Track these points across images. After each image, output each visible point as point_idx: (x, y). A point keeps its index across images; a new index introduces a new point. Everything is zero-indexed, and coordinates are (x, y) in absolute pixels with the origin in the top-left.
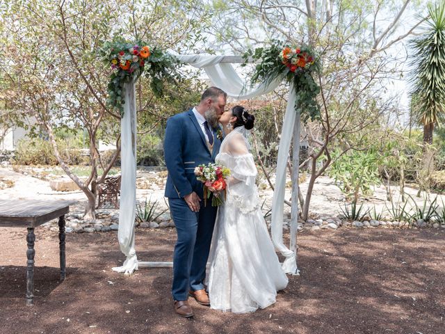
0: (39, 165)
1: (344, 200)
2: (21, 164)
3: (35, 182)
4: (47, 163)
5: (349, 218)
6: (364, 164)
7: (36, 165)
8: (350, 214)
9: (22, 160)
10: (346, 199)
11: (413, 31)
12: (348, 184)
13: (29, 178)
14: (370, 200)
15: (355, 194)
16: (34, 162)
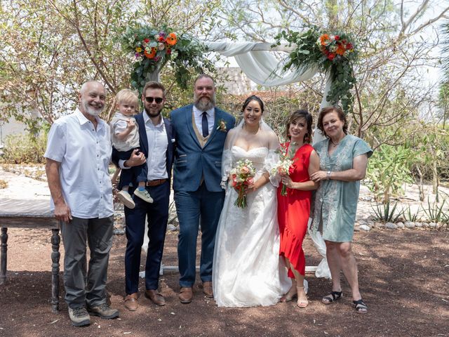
0: (31, 164)
1: (373, 200)
2: (10, 162)
3: (30, 182)
4: (39, 162)
5: (381, 219)
6: (395, 161)
7: (27, 163)
8: (383, 215)
9: (12, 158)
10: (375, 199)
11: (444, 14)
12: (378, 183)
13: (22, 178)
14: (401, 200)
15: (385, 193)
16: (24, 160)
